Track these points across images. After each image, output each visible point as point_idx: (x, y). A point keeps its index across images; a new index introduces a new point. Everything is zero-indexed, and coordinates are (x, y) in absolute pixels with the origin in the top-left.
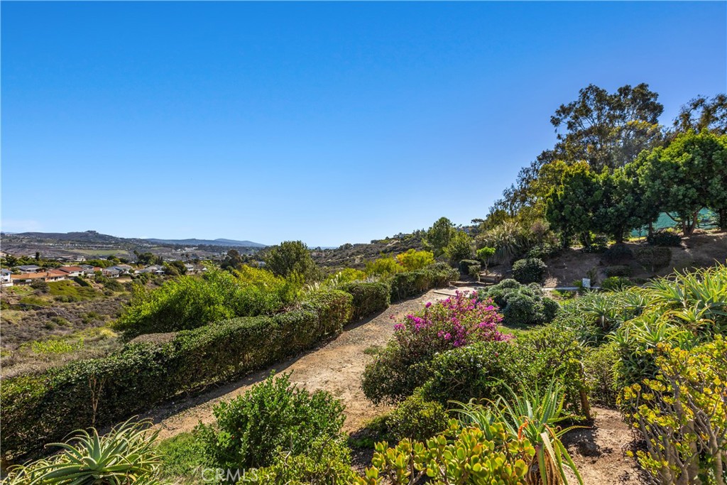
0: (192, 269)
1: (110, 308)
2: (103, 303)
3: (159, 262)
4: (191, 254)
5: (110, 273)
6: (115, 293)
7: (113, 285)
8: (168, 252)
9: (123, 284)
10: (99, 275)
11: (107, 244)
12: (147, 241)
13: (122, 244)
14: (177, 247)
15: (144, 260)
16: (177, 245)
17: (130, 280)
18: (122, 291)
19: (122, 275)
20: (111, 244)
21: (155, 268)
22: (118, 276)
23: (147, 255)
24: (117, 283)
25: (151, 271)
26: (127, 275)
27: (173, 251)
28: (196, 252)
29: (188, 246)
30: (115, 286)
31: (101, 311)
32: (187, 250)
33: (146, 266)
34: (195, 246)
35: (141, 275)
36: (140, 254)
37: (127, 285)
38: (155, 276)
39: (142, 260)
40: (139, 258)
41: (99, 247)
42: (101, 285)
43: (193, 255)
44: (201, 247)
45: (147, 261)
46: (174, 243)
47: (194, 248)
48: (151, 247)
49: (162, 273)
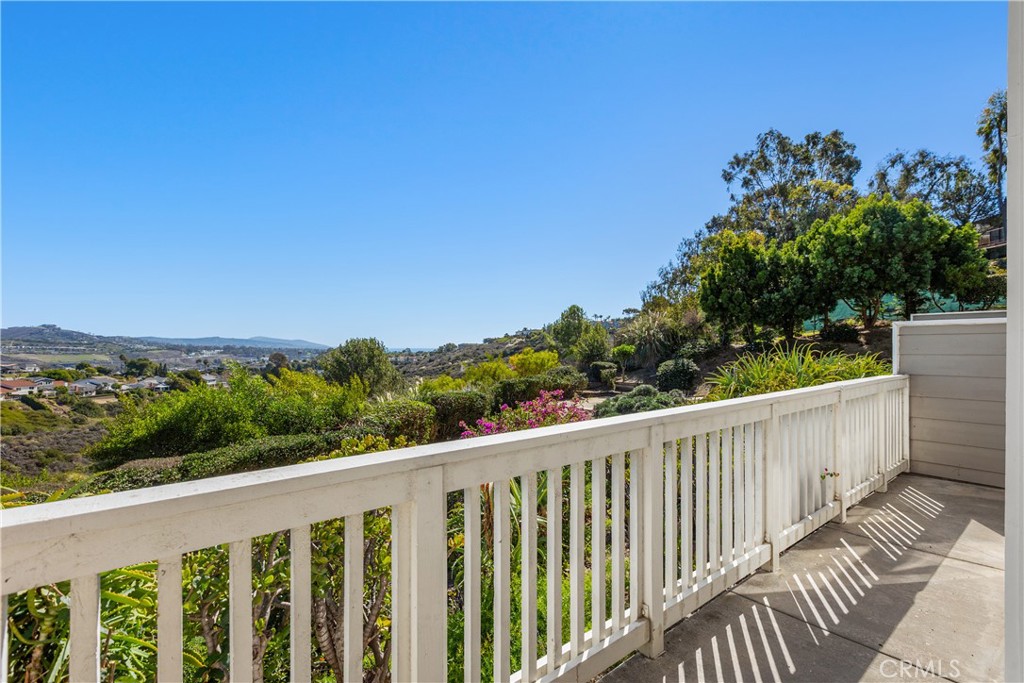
0: (214, 383)
1: (82, 443)
2: (70, 436)
3: (161, 372)
4: (212, 360)
5: (82, 389)
6: (89, 419)
7: (87, 408)
8: (176, 356)
9: (102, 406)
10: (63, 393)
11: (75, 345)
12: (140, 341)
13: (100, 345)
14: (189, 350)
15: (136, 368)
16: (190, 346)
17: (113, 400)
18: (101, 416)
19: (100, 393)
20: (81, 344)
21: (154, 381)
22: (94, 394)
23: (141, 362)
24: (93, 404)
25: (147, 386)
26: (108, 392)
27: (184, 355)
28: (220, 356)
29: (208, 348)
30: (90, 409)
31: (67, 447)
32: (206, 354)
33: (140, 378)
34: (218, 348)
35: (132, 392)
36: (129, 361)
37: (110, 408)
38: (154, 393)
39: (133, 370)
40: (128, 366)
41: (62, 350)
42: (67, 408)
43: (215, 361)
44: (228, 350)
45: (142, 370)
46: (185, 344)
47: (216, 351)
48: (147, 350)
49: (166, 389)
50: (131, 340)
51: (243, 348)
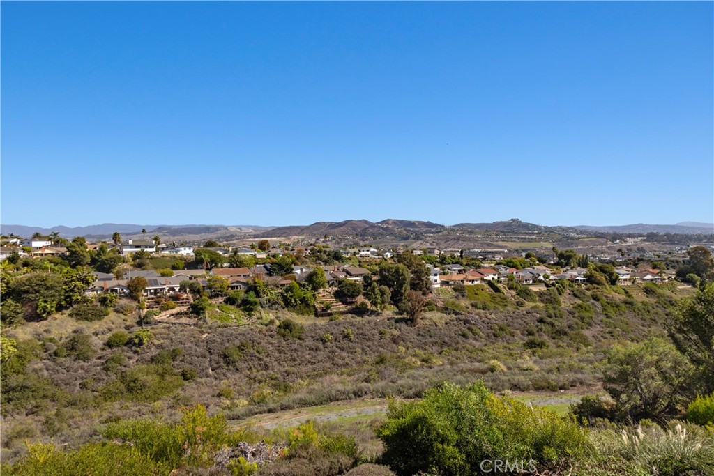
0: (628, 277)
1: (521, 322)
2: (514, 315)
3: (583, 264)
4: (635, 248)
5: (523, 277)
6: (527, 302)
7: (525, 293)
8: (602, 244)
9: (536, 292)
10: (512, 280)
11: (530, 234)
12: (574, 230)
13: (546, 234)
14: (614, 237)
15: (564, 260)
16: (615, 234)
17: (544, 288)
18: (535, 301)
19: (536, 281)
20: (533, 234)
21: (575, 273)
22: (531, 282)
23: (568, 254)
24: (529, 291)
25: (569, 277)
26: (540, 281)
27: (609, 243)
28: (643, 244)
29: (631, 236)
30: (527, 294)
31: (511, 324)
32: (630, 241)
33: (565, 269)
34: (641, 236)
35: (557, 283)
36: (559, 253)
37: (541, 294)
38: (574, 284)
39: (562, 261)
40: (558, 257)
41: (522, 238)
42: (513, 292)
43: (638, 249)
44: (651, 237)
45: (569, 261)
46: (611, 232)
47: (640, 238)
48: (579, 238)
49: (584, 281)
50: (567, 230)
51: (667, 235)
